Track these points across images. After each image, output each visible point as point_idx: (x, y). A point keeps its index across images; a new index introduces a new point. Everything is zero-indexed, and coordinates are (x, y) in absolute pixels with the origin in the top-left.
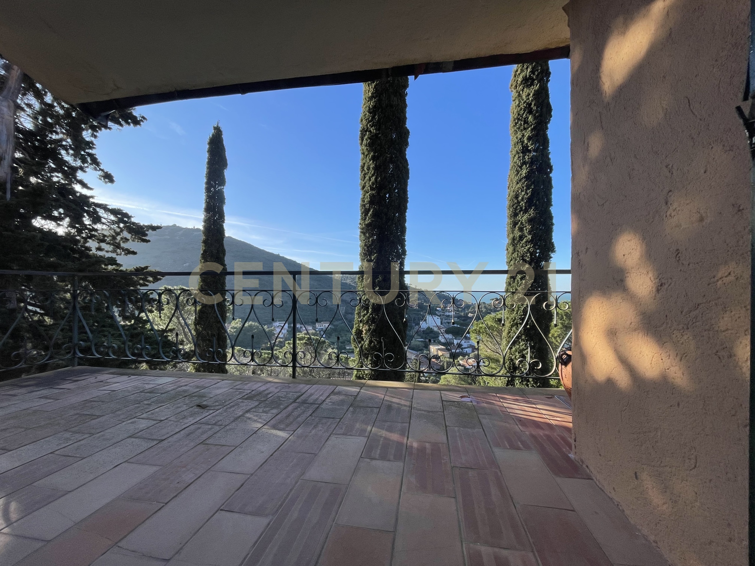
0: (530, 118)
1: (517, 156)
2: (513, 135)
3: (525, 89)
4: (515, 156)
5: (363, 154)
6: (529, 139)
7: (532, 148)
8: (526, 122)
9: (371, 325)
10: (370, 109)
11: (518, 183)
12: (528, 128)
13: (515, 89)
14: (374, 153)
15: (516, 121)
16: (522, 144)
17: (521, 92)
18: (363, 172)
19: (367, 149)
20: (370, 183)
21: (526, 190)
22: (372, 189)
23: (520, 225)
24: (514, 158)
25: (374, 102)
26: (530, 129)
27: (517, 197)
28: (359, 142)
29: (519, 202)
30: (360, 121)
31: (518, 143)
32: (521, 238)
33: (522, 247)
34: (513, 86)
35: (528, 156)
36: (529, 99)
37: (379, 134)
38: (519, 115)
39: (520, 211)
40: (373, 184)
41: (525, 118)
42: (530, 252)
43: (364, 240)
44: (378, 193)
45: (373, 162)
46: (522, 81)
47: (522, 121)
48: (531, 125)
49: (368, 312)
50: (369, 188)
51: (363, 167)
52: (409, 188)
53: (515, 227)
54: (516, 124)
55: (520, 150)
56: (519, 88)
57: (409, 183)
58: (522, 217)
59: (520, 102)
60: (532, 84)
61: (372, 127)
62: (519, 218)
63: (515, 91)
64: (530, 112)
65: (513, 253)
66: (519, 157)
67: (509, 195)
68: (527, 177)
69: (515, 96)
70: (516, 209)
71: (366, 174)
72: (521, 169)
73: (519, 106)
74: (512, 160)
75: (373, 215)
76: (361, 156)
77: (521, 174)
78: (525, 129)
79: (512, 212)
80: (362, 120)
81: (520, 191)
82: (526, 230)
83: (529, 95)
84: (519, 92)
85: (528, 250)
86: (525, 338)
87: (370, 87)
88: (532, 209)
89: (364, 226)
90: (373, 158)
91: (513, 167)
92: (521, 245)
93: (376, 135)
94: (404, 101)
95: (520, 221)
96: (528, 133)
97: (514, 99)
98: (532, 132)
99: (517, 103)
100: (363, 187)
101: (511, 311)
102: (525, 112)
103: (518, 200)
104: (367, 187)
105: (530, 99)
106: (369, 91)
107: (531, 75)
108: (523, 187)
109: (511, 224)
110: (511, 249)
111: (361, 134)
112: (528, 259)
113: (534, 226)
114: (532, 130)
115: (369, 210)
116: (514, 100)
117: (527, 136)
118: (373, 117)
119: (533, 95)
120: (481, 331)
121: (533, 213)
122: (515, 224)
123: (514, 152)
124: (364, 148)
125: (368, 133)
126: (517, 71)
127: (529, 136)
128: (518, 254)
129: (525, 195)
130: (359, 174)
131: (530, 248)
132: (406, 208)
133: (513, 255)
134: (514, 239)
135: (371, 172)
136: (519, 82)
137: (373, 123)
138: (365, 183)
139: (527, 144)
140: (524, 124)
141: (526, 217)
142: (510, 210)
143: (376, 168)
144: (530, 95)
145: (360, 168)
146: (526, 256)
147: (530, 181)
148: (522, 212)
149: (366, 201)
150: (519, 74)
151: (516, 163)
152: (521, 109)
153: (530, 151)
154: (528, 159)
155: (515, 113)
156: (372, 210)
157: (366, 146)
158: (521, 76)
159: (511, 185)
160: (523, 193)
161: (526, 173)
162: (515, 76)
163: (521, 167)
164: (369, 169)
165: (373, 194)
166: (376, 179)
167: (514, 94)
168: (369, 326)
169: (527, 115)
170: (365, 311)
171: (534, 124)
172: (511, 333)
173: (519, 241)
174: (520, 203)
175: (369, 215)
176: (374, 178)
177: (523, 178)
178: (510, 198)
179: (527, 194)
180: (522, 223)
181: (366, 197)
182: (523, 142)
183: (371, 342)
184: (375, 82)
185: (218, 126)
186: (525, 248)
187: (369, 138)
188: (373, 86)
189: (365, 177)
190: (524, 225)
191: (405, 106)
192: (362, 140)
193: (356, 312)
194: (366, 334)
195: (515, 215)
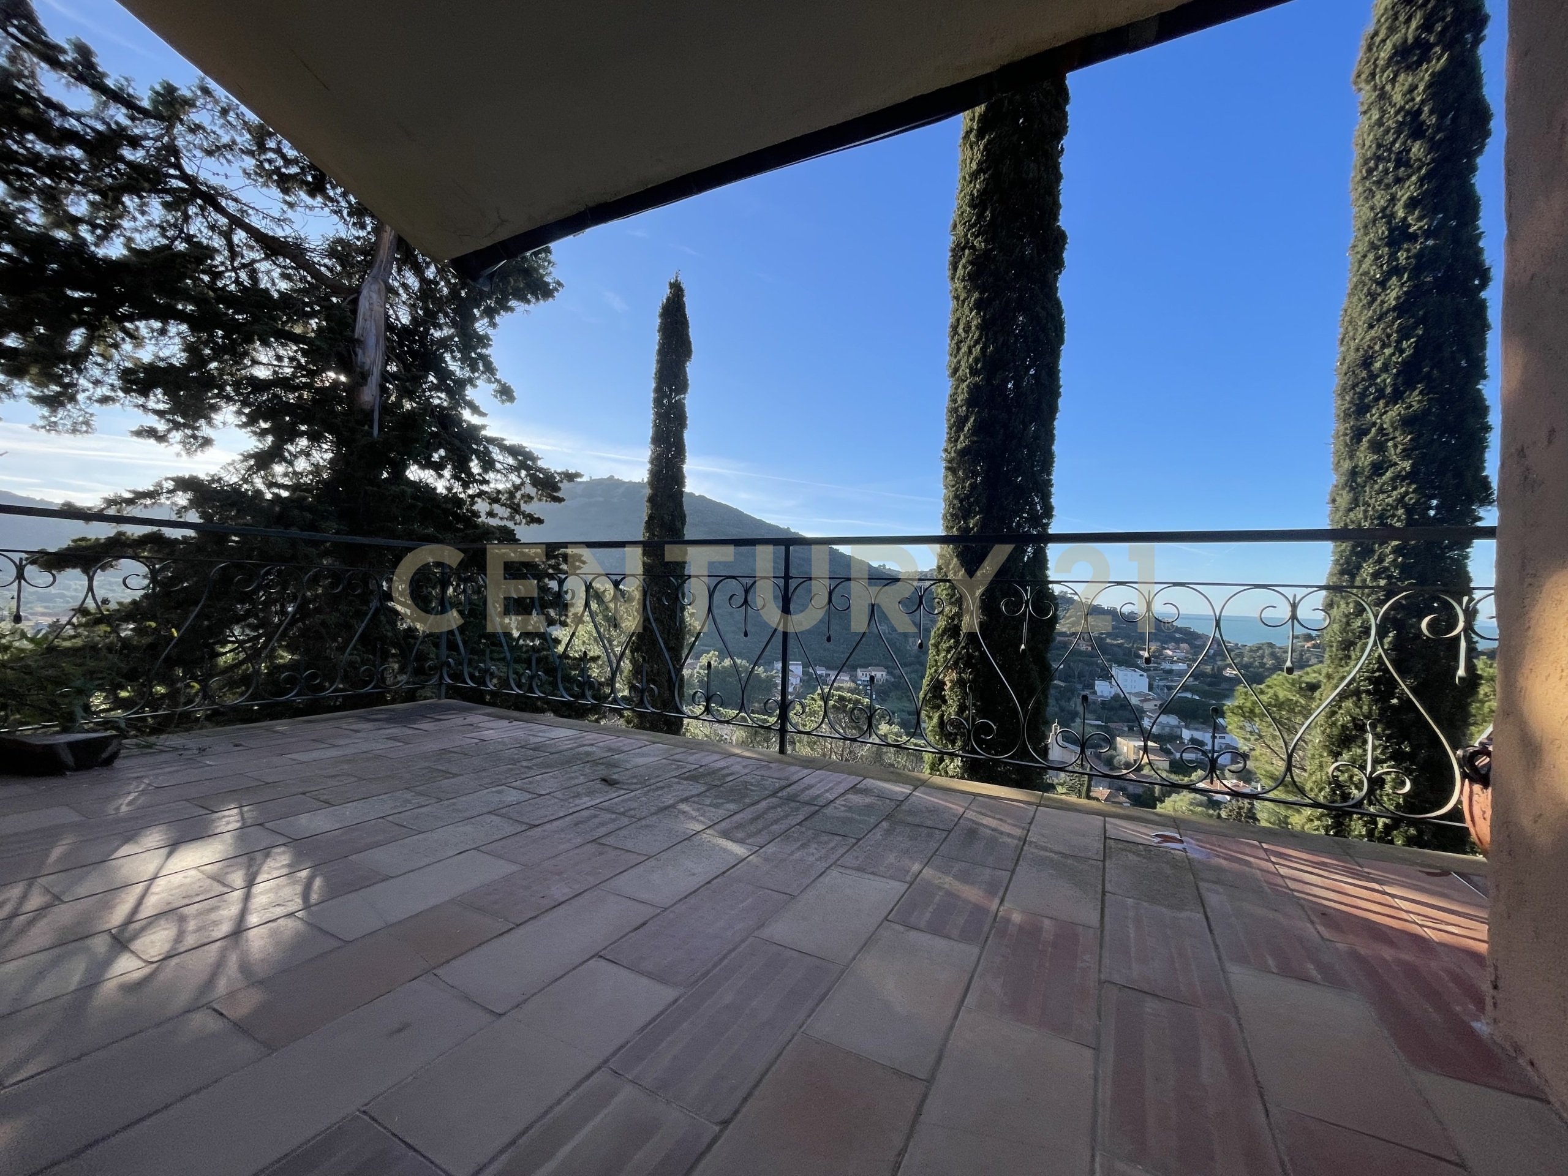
0: (1417, 149)
1: (1371, 256)
2: (1361, 202)
3: (1402, 77)
4: (1365, 256)
5: (957, 298)
6: (1412, 204)
7: (1420, 228)
8: (1402, 161)
9: (964, 670)
10: (973, 199)
11: (1371, 326)
12: (1409, 177)
13: (1367, 82)
14: (980, 294)
15: (1372, 164)
16: (1389, 223)
18: (956, 338)
19: (965, 287)
20: (971, 360)
21: (1399, 342)
22: (973, 372)
23: (1377, 434)
24: (1360, 262)
25: (984, 180)
26: (1414, 178)
27: (1366, 362)
28: (949, 273)
29: (1373, 377)
30: (950, 228)
31: (1374, 221)
32: (1378, 469)
33: (1381, 491)
34: (1363, 76)
35: (1408, 250)
36: (1413, 99)
37: (993, 250)
38: (1379, 146)
39: (1377, 400)
40: (976, 360)
41: (1401, 152)
42: (1405, 506)
43: (953, 486)
44: (988, 380)
45: (978, 313)
46: (1391, 58)
47: (1389, 161)
48: (1420, 168)
49: (957, 642)
50: (968, 371)
51: (955, 328)
52: (1062, 365)
53: (1359, 441)
54: (1370, 172)
55: (1380, 240)
56: (1381, 77)
57: (1063, 353)
58: (1381, 415)
59: (1383, 112)
60: (1425, 58)
61: (977, 237)
62: (1373, 416)
63: (1368, 88)
64: (1417, 133)
65: (1351, 510)
66: (1377, 258)
67: (1344, 360)
68: (1400, 309)
69: (1370, 101)
70: (1363, 395)
71: (961, 342)
72: (1384, 289)
73: (1380, 123)
74: (1355, 269)
75: (976, 431)
76: (952, 304)
77: (1383, 302)
78: (1398, 181)
79: (1350, 403)
80: (955, 226)
81: (1377, 348)
82: (1395, 446)
83: (1413, 88)
84: (1383, 88)
85: (1401, 500)
86: (1384, 730)
87: (975, 151)
88: (1417, 392)
89: (953, 454)
90: (979, 306)
91: (1356, 286)
92: (1376, 487)
93: (987, 252)
94: (1056, 167)
95: (1374, 424)
96: (1404, 193)
97: (1365, 107)
98: (1421, 186)
99: (1376, 115)
100: (955, 371)
101: (1341, 659)
102: (1398, 137)
103: (1370, 371)
104: (964, 370)
105: (1418, 99)
106: (971, 160)
107: (1420, 35)
108: (1389, 336)
109: (1345, 435)
110: (1344, 499)
111: (953, 256)
112: (1398, 525)
113: (1420, 436)
114: (1421, 180)
115: (966, 419)
116: (1365, 113)
117: (1405, 198)
118: (980, 216)
119: (1429, 86)
120: (1257, 711)
121: (1419, 402)
122: (1358, 434)
123: (1362, 248)
124: (958, 285)
125: (967, 251)
126: (1376, 34)
127: (1411, 198)
128: (1366, 511)
129: (1393, 354)
130: (946, 343)
131: (1407, 493)
132: (1053, 410)
133: (1352, 515)
134: (1354, 473)
135: (973, 336)
136: (1381, 63)
137: (980, 228)
138: (959, 362)
139: (1405, 218)
140: (1397, 168)
141: (1395, 412)
142: (1343, 399)
143: (981, 328)
144: (1416, 87)
145: (948, 330)
146: (1393, 516)
147: (1412, 317)
148: (1381, 403)
149: (959, 399)
150: (1384, 41)
151: (1366, 273)
152: (1387, 132)
153: (1413, 237)
154: (1408, 258)
155: (1368, 144)
156: (972, 420)
157: (963, 280)
158: (1389, 44)
159: (1351, 334)
160: (1387, 351)
161: (1397, 298)
162: (1370, 49)
163: (1383, 284)
164: (967, 329)
165: (976, 385)
166: (983, 350)
167: (1367, 94)
168: (960, 673)
169: (1404, 143)
170: (952, 641)
171: (1428, 164)
172: (1338, 716)
173: (1370, 478)
174: (1378, 376)
175: (966, 429)
176: (978, 347)
177: (1388, 311)
178: (1345, 367)
179: (1402, 351)
180: (1381, 429)
181: (960, 391)
182: (1393, 215)
183: (962, 709)
184: (987, 137)
185: (677, 281)
186: (1389, 496)
187: (970, 262)
188: (981, 147)
189: (959, 349)
190: (1387, 434)
191: (1058, 177)
192: (955, 269)
193: (932, 641)
194: (951, 689)
195: (1361, 409)
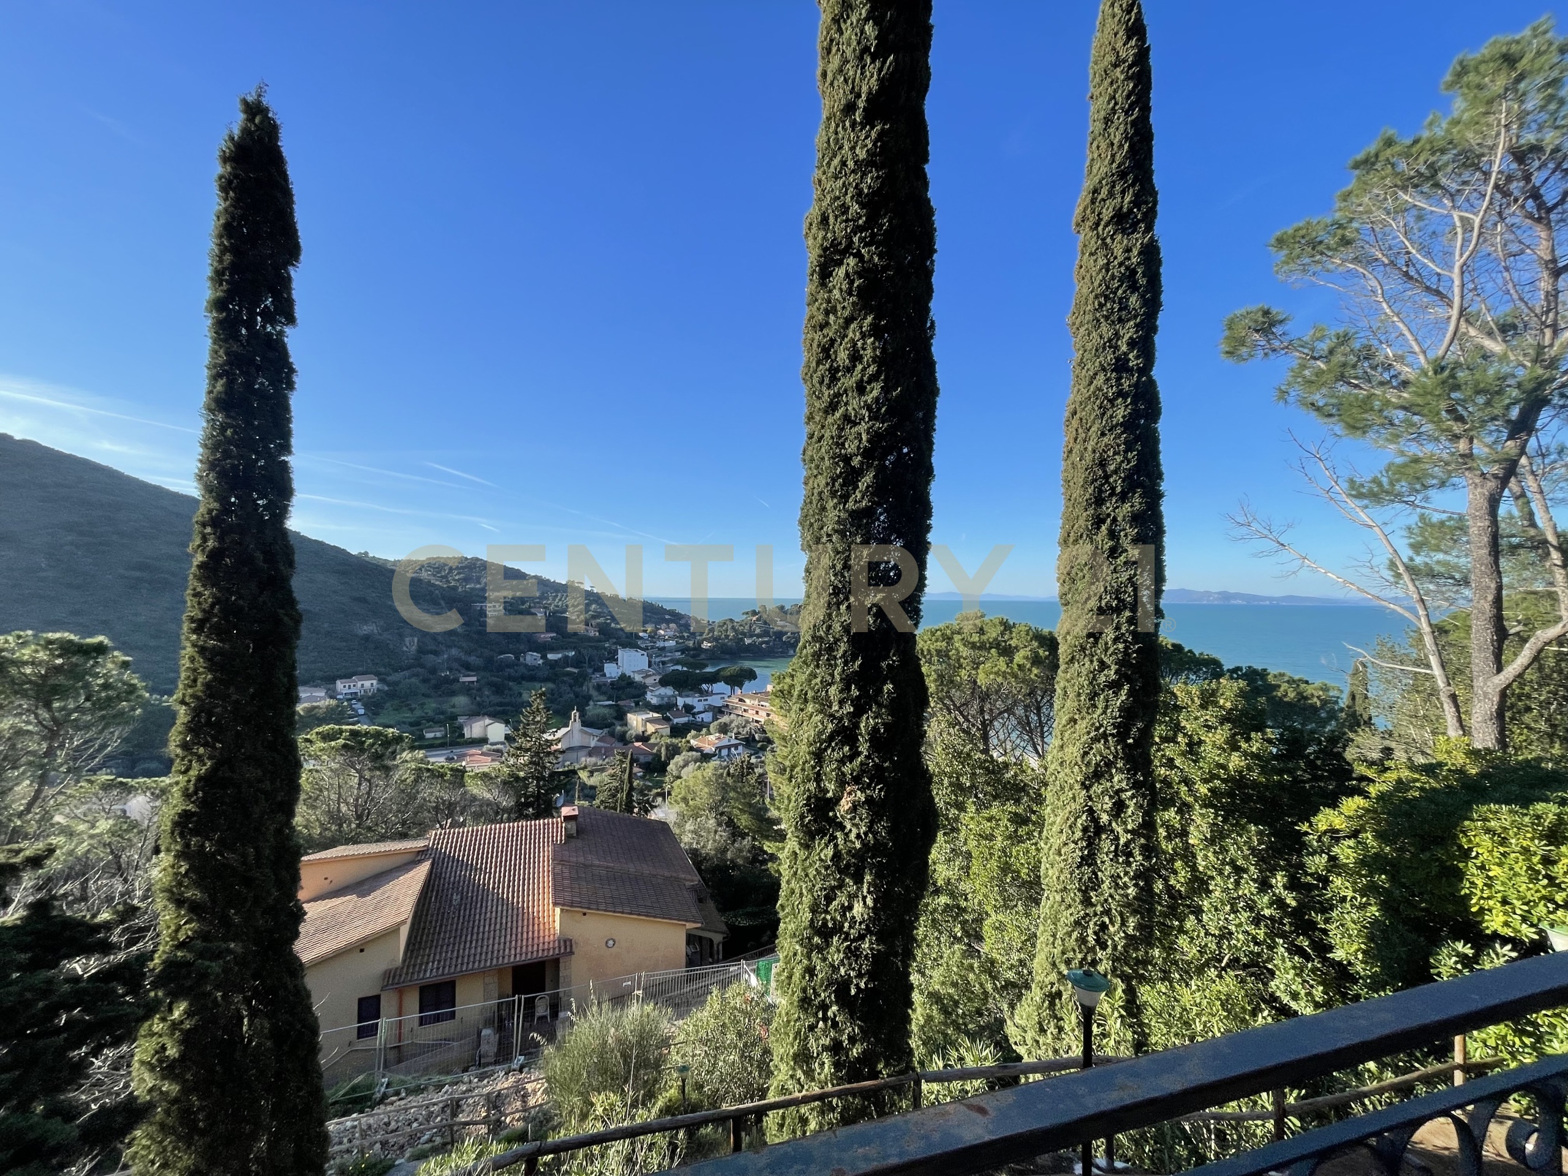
1: (1101, 376)
2: (1091, 328)
8: (1123, 306)
9: (873, 787)
10: (860, 194)
13: (1091, 229)
16: (1115, 353)
17: (1108, 240)
34: (1089, 224)
36: (1129, 259)
41: (1121, 299)
46: (1112, 217)
47: (1114, 302)
48: (1135, 317)
49: (855, 751)
50: (861, 412)
51: (824, 350)
53: (1099, 528)
55: (1109, 364)
56: (1104, 229)
58: (1114, 509)
59: (1108, 260)
61: (867, 245)
62: (1108, 508)
64: (1134, 287)
66: (1108, 380)
67: (1082, 457)
68: (1126, 426)
69: (1095, 246)
70: (1101, 491)
71: (840, 370)
72: (1113, 406)
73: (1107, 267)
74: (1088, 383)
76: (819, 317)
79: (1090, 494)
81: (1111, 453)
82: (1126, 536)
83: (1128, 250)
84: (1104, 239)
86: (1125, 765)
87: (862, 136)
91: (1087, 397)
95: (1109, 515)
96: (1126, 333)
97: (1090, 250)
99: (1102, 261)
100: (831, 406)
102: (1121, 285)
103: (1105, 471)
104: (853, 409)
105: (1134, 260)
106: (855, 143)
108: (1118, 445)
116: (1092, 254)
117: (1127, 337)
127: (1131, 338)
129: (1123, 462)
135: (865, 368)
136: (1103, 218)
137: (872, 235)
138: (839, 396)
140: (1120, 310)
142: (1085, 490)
144: (1132, 250)
148: (1114, 498)
150: (1105, 200)
155: (1097, 282)
158: (1109, 205)
159: (1084, 436)
160: (1119, 458)
161: (1124, 417)
162: (1093, 201)
163: (1112, 401)
164: (853, 357)
165: (877, 430)
167: (1091, 240)
168: (863, 790)
172: (1091, 756)
174: (1111, 476)
177: (1117, 424)
178: (1084, 463)
179: (1129, 462)
180: (1115, 521)
181: (849, 434)
185: (258, 103)
187: (857, 274)
188: (871, 135)
189: (833, 378)
190: (1120, 525)
192: (827, 274)
194: (852, 811)
